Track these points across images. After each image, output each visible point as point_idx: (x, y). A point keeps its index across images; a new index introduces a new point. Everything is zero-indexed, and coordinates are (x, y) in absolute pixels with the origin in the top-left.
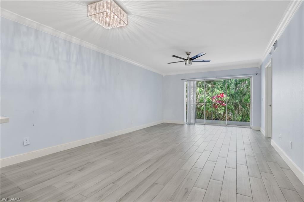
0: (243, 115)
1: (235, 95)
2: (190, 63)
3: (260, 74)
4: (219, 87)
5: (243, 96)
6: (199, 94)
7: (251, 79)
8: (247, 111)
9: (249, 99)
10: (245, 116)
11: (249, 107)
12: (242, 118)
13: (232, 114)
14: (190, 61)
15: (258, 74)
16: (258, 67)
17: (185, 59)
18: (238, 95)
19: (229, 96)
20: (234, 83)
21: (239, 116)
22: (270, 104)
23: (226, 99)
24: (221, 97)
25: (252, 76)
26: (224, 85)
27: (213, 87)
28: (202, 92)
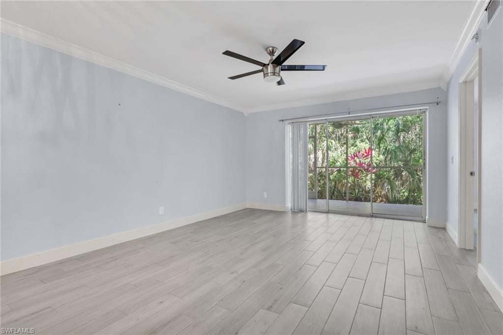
0: (410, 190)
1: (395, 152)
2: (274, 74)
4: (365, 137)
5: (411, 153)
7: (425, 116)
8: (418, 182)
9: (421, 158)
10: (414, 190)
11: (422, 174)
12: (409, 193)
13: (389, 187)
14: (274, 68)
15: (440, 102)
16: (440, 88)
17: (264, 65)
18: (402, 151)
19: (384, 154)
20: (393, 129)
21: (403, 191)
22: (472, 171)
23: (377, 160)
24: (366, 156)
25: (427, 107)
26: (374, 133)
27: (355, 138)
28: (334, 147)
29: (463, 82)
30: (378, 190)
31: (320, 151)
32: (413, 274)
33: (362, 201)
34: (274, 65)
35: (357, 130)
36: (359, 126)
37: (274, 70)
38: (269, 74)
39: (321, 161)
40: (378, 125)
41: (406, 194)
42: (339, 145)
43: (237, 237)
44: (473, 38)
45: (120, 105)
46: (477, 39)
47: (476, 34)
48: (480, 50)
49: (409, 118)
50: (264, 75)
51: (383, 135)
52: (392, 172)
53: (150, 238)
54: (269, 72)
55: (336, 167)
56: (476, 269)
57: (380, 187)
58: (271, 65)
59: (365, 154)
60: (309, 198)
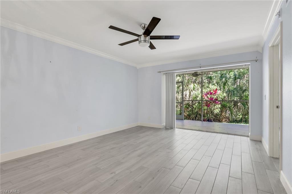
0: (243, 114)
1: (234, 91)
2: (145, 41)
3: (261, 61)
4: (215, 82)
6: (192, 90)
8: (248, 109)
10: (246, 114)
13: (230, 112)
14: (145, 37)
15: (258, 60)
17: (138, 36)
18: (237, 91)
19: (226, 92)
20: (232, 78)
21: (239, 115)
22: (277, 105)
23: (222, 96)
24: (214, 94)
25: (250, 63)
26: (221, 80)
27: (209, 83)
28: (196, 88)
29: (271, 47)
30: (223, 114)
31: (188, 90)
32: (235, 177)
33: (212, 122)
34: (145, 35)
35: (211, 78)
36: (212, 75)
37: (145, 39)
38: (142, 42)
39: (188, 96)
40: (223, 75)
41: (241, 116)
42: (199, 87)
43: (125, 146)
44: (277, 15)
45: (50, 62)
46: (280, 15)
47: (279, 12)
48: (282, 23)
49: (242, 70)
50: (139, 42)
51: (227, 81)
52: (232, 104)
53: (71, 146)
54: (142, 40)
55: (197, 101)
56: (279, 173)
57: (224, 112)
58: (143, 35)
59: (214, 93)
60: (176, 119)
